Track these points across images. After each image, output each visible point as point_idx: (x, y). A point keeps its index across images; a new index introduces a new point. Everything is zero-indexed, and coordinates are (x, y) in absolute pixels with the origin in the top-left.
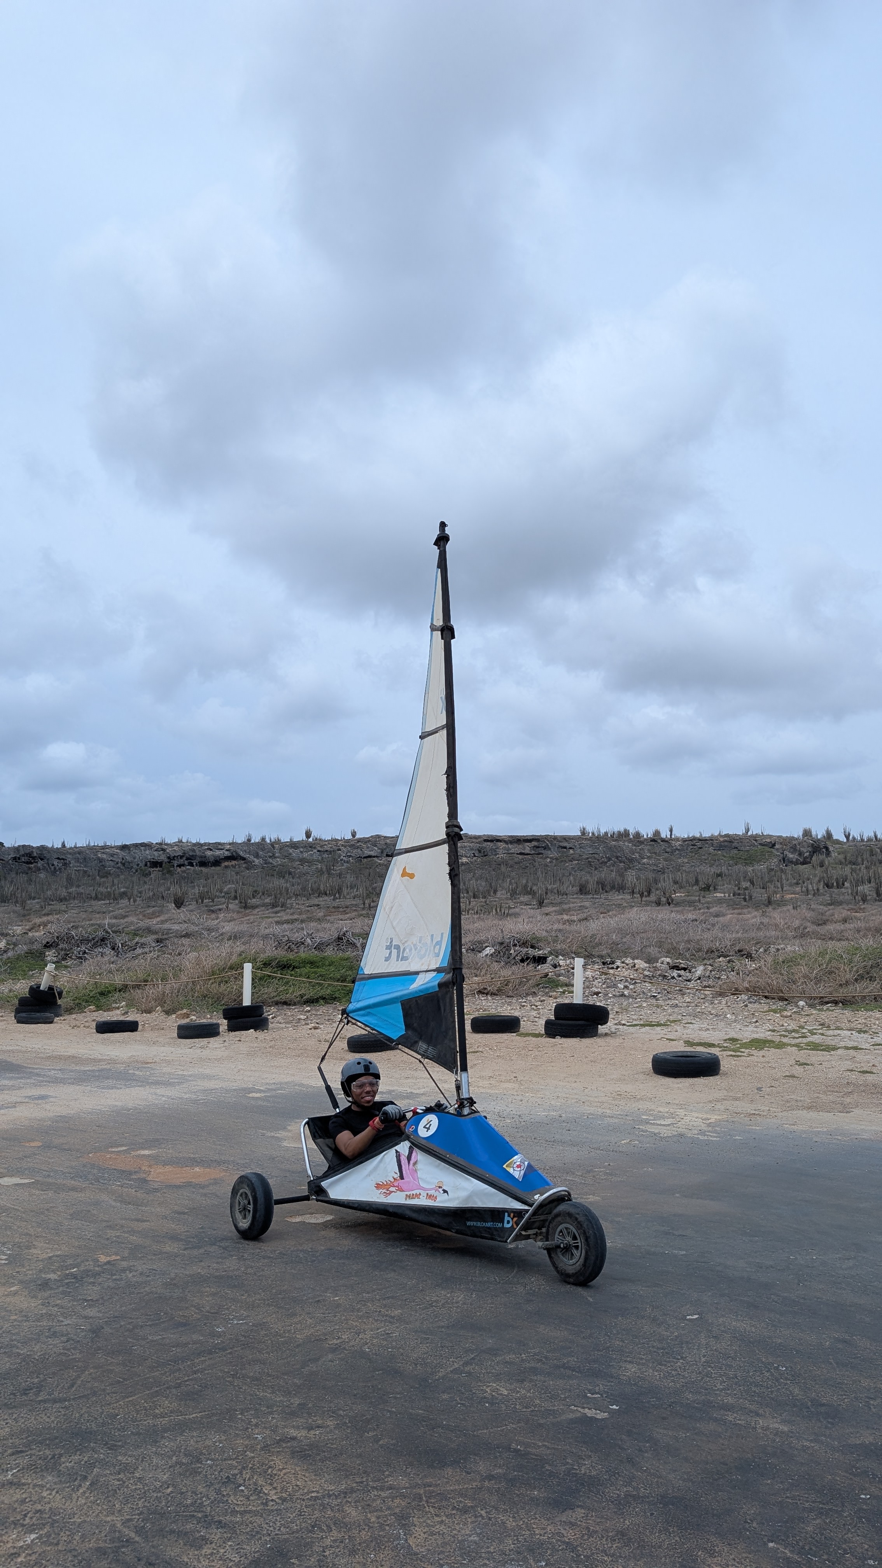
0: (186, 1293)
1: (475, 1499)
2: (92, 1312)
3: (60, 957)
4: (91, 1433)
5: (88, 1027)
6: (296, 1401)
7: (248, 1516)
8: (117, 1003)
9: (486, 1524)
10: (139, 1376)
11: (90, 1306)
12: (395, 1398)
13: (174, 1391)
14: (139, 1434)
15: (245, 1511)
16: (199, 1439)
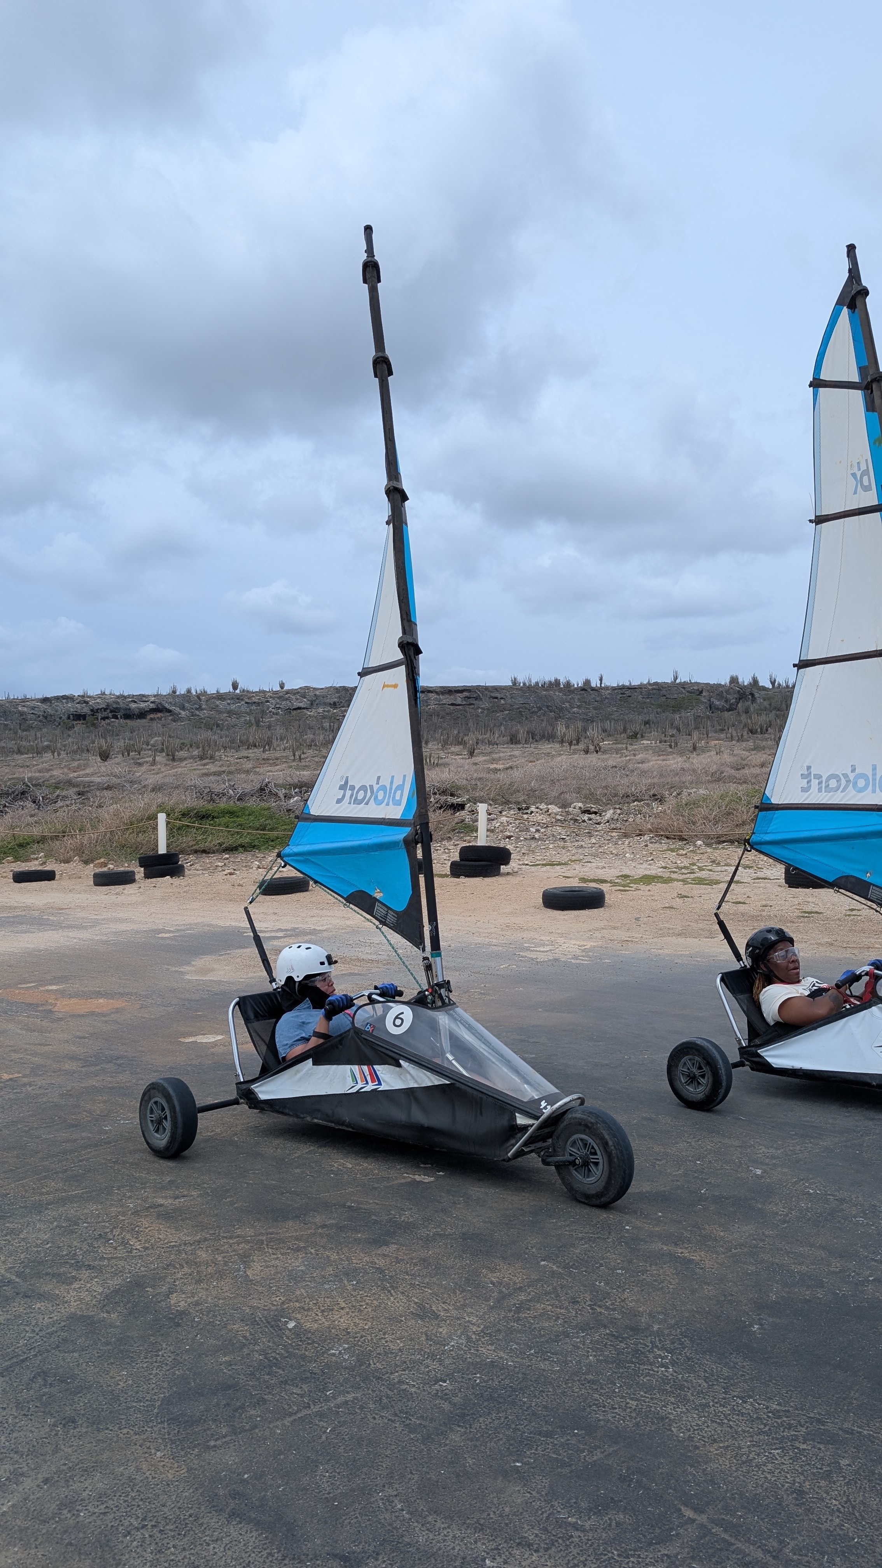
0: (80, 1101)
1: (308, 1242)
5: (6, 877)
7: (114, 1261)
8: (35, 854)
9: (314, 1258)
10: (31, 1165)
12: (254, 1173)
13: (60, 1175)
14: (26, 1207)
15: (112, 1258)
16: (78, 1209)
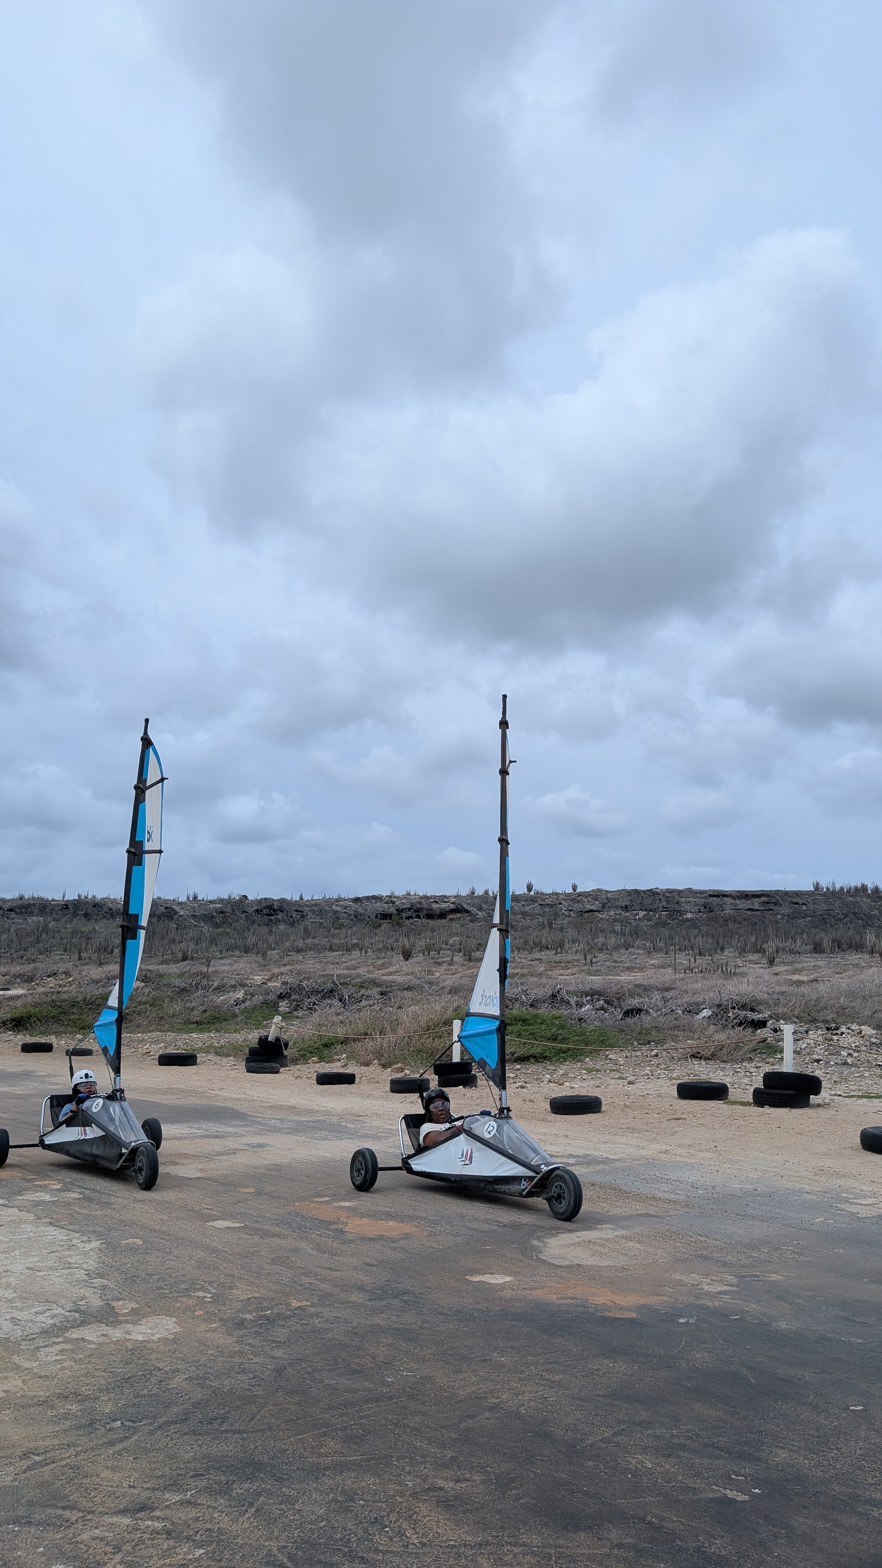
0: (364, 1342)
2: (278, 1353)
3: (292, 1007)
4: (262, 1464)
5: (310, 1078)
6: (449, 1454)
8: (338, 1055)
10: (312, 1416)
11: (278, 1347)
12: (542, 1460)
13: (340, 1433)
14: (303, 1470)
15: (387, 1551)
16: (356, 1480)
